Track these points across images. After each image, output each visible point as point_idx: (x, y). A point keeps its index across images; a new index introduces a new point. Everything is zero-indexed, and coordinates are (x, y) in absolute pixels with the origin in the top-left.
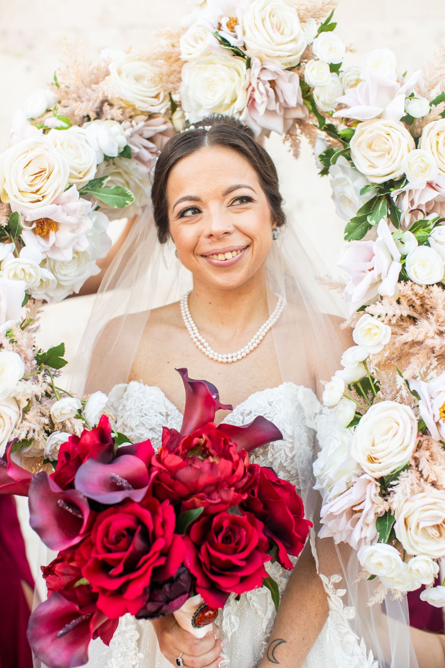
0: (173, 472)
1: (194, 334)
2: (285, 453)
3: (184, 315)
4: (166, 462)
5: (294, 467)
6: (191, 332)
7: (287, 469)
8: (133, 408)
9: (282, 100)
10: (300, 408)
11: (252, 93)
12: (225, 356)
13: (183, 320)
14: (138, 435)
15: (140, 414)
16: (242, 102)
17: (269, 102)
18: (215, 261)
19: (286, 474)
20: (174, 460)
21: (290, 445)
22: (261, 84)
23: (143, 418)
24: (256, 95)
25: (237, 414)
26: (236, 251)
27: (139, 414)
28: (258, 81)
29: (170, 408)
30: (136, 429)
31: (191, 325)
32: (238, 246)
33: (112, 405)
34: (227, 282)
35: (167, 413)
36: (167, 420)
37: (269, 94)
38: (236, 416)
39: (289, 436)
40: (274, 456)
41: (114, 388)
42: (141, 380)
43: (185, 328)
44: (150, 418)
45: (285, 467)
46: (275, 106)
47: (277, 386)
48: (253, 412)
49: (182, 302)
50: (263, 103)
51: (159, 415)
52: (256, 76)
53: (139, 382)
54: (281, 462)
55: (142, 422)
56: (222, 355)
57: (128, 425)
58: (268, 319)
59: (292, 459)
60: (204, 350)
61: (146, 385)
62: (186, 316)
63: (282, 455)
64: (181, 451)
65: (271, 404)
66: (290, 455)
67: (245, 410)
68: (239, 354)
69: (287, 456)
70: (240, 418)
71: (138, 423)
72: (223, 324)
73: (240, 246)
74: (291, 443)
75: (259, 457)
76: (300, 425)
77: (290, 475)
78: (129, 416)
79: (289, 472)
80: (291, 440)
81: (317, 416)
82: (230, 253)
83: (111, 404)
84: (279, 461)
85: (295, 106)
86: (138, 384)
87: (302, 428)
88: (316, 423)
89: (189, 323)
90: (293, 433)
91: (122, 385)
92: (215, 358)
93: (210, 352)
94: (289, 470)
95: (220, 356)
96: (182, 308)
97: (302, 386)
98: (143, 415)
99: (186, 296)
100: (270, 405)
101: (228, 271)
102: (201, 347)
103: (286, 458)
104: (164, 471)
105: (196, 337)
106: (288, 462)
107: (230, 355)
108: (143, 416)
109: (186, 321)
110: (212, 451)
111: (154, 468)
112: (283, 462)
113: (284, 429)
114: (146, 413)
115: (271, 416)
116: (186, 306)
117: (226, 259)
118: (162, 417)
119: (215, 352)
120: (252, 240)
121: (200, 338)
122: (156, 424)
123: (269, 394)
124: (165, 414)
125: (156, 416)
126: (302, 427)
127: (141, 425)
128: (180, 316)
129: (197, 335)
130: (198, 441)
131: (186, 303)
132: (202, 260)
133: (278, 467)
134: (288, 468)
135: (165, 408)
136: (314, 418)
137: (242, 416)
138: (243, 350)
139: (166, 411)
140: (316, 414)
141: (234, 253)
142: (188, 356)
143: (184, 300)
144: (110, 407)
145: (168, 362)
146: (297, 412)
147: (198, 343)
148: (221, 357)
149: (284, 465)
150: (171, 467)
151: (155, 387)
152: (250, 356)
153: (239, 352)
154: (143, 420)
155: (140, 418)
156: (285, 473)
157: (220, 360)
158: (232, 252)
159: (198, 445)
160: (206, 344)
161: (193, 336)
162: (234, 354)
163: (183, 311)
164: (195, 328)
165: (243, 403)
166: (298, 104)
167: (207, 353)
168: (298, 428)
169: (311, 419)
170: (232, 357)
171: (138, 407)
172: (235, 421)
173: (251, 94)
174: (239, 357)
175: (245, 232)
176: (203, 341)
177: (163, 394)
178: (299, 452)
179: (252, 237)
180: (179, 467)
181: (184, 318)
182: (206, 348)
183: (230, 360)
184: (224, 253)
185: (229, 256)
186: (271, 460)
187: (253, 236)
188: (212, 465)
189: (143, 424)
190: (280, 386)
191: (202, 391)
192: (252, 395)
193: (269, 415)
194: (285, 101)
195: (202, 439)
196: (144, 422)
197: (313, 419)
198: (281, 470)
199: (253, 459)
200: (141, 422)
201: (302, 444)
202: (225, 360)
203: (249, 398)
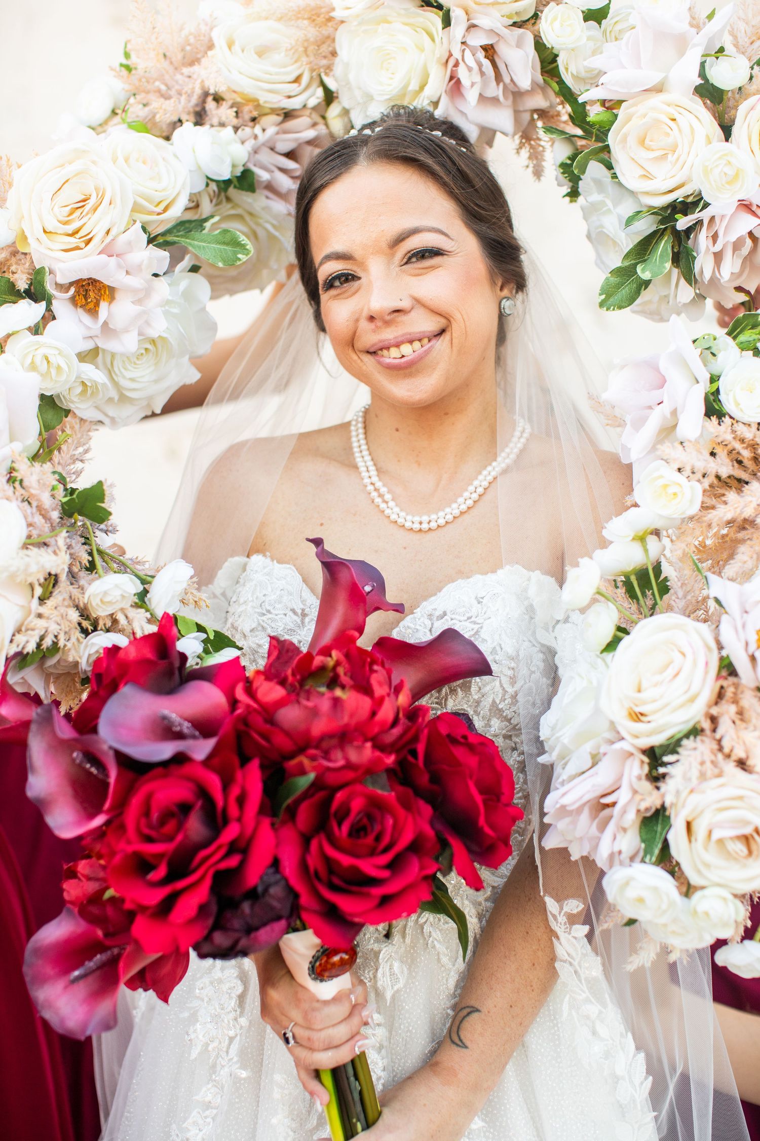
0: (268, 712)
1: (370, 477)
2: (501, 686)
3: (355, 444)
4: (260, 694)
5: (517, 711)
6: (365, 474)
7: (505, 714)
8: (251, 599)
9: (507, 80)
10: (530, 610)
11: (454, 69)
12: (417, 519)
13: (353, 454)
14: (254, 646)
15: (260, 610)
16: (437, 85)
17: (485, 84)
18: (388, 361)
19: (505, 723)
20: (271, 692)
21: (510, 673)
22: (468, 53)
23: (264, 618)
24: (462, 73)
25: (422, 616)
26: (420, 340)
27: (257, 610)
28: (464, 47)
29: (308, 603)
30: (251, 636)
31: (365, 462)
32: (420, 332)
33: (224, 594)
34: (409, 394)
35: (303, 610)
36: (303, 622)
37: (484, 69)
38: (419, 619)
39: (509, 657)
40: (482, 691)
41: (226, 564)
42: (268, 554)
43: (356, 467)
44: (276, 617)
45: (501, 710)
46: (495, 90)
47: (494, 571)
48: (448, 613)
49: (354, 423)
50: (473, 84)
51: (291, 614)
52: (459, 38)
53: (265, 556)
54: (494, 702)
55: (262, 623)
56: (414, 516)
57: (239, 629)
59: (514, 697)
60: (383, 506)
61: (275, 561)
62: (360, 446)
63: (496, 690)
64: (290, 678)
65: (481, 600)
66: (511, 690)
67: (435, 609)
68: (441, 517)
69: (505, 691)
70: (426, 623)
71: (254, 625)
72: (419, 465)
73: (424, 332)
74: (513, 669)
75: (455, 690)
76: (531, 639)
77: (511, 726)
78: (241, 612)
79: (509, 720)
80: (513, 665)
81: (559, 626)
82: (408, 345)
83: (222, 591)
84: (490, 700)
85: (529, 88)
86: (263, 559)
87: (534, 645)
88: (556, 638)
89: (363, 459)
90: (518, 652)
91: (239, 559)
92: (401, 521)
93: (394, 511)
94: (509, 717)
95: (409, 518)
96: (354, 433)
97: (538, 572)
98: (264, 612)
99: (361, 414)
100: (479, 602)
101: (410, 375)
102: (378, 500)
103: (504, 695)
104: (255, 710)
105: (372, 484)
106: (506, 702)
107: (425, 519)
108: (264, 615)
109: (357, 455)
110: (345, 679)
111: (240, 705)
112: (498, 702)
113: (500, 645)
114: (268, 608)
115: (479, 621)
116: (361, 431)
117: (403, 356)
118: (295, 618)
119: (401, 510)
120: (449, 321)
121: (379, 484)
122: (284, 629)
123: (479, 584)
124: (299, 612)
125: (285, 615)
126: (536, 645)
127: (260, 628)
128: (349, 450)
129: (375, 479)
130: (322, 662)
131: (360, 425)
132: (368, 359)
133: (490, 710)
134: (508, 713)
135: (302, 602)
136: (554, 627)
137: (431, 620)
138: (448, 510)
139: (302, 607)
140: (558, 621)
141: (417, 345)
142: (355, 515)
143: (357, 420)
144: (220, 597)
145: (322, 524)
146: (527, 617)
147: (374, 494)
148: (413, 520)
149: (500, 706)
150: (267, 703)
151: (288, 566)
152: (460, 520)
153: (441, 514)
154: (263, 621)
155: (259, 618)
156: (502, 721)
157: (408, 525)
158: (411, 342)
159: (323, 668)
160: (388, 497)
161: (367, 481)
162: (434, 517)
163: (354, 439)
164: (372, 468)
165: (433, 598)
166: (534, 83)
167: (387, 512)
168: (527, 643)
169: (547, 630)
170: (429, 522)
171: (257, 598)
172: (418, 627)
173: (452, 71)
174: (442, 522)
175: (432, 307)
176: (383, 490)
177: (299, 578)
178: (526, 686)
179: (447, 316)
180: (281, 703)
181: (356, 450)
182: (387, 502)
183: (425, 526)
184: (398, 345)
185: (406, 349)
186: (476, 697)
187: (448, 314)
188: (336, 701)
189: (263, 627)
190: (500, 572)
191: (344, 576)
192: (449, 585)
193: (476, 620)
194: (512, 80)
195: (329, 659)
196: (265, 625)
197: (551, 629)
198: (495, 716)
199: (446, 695)
200: (259, 624)
201: (534, 672)
202: (416, 526)
203: (445, 590)
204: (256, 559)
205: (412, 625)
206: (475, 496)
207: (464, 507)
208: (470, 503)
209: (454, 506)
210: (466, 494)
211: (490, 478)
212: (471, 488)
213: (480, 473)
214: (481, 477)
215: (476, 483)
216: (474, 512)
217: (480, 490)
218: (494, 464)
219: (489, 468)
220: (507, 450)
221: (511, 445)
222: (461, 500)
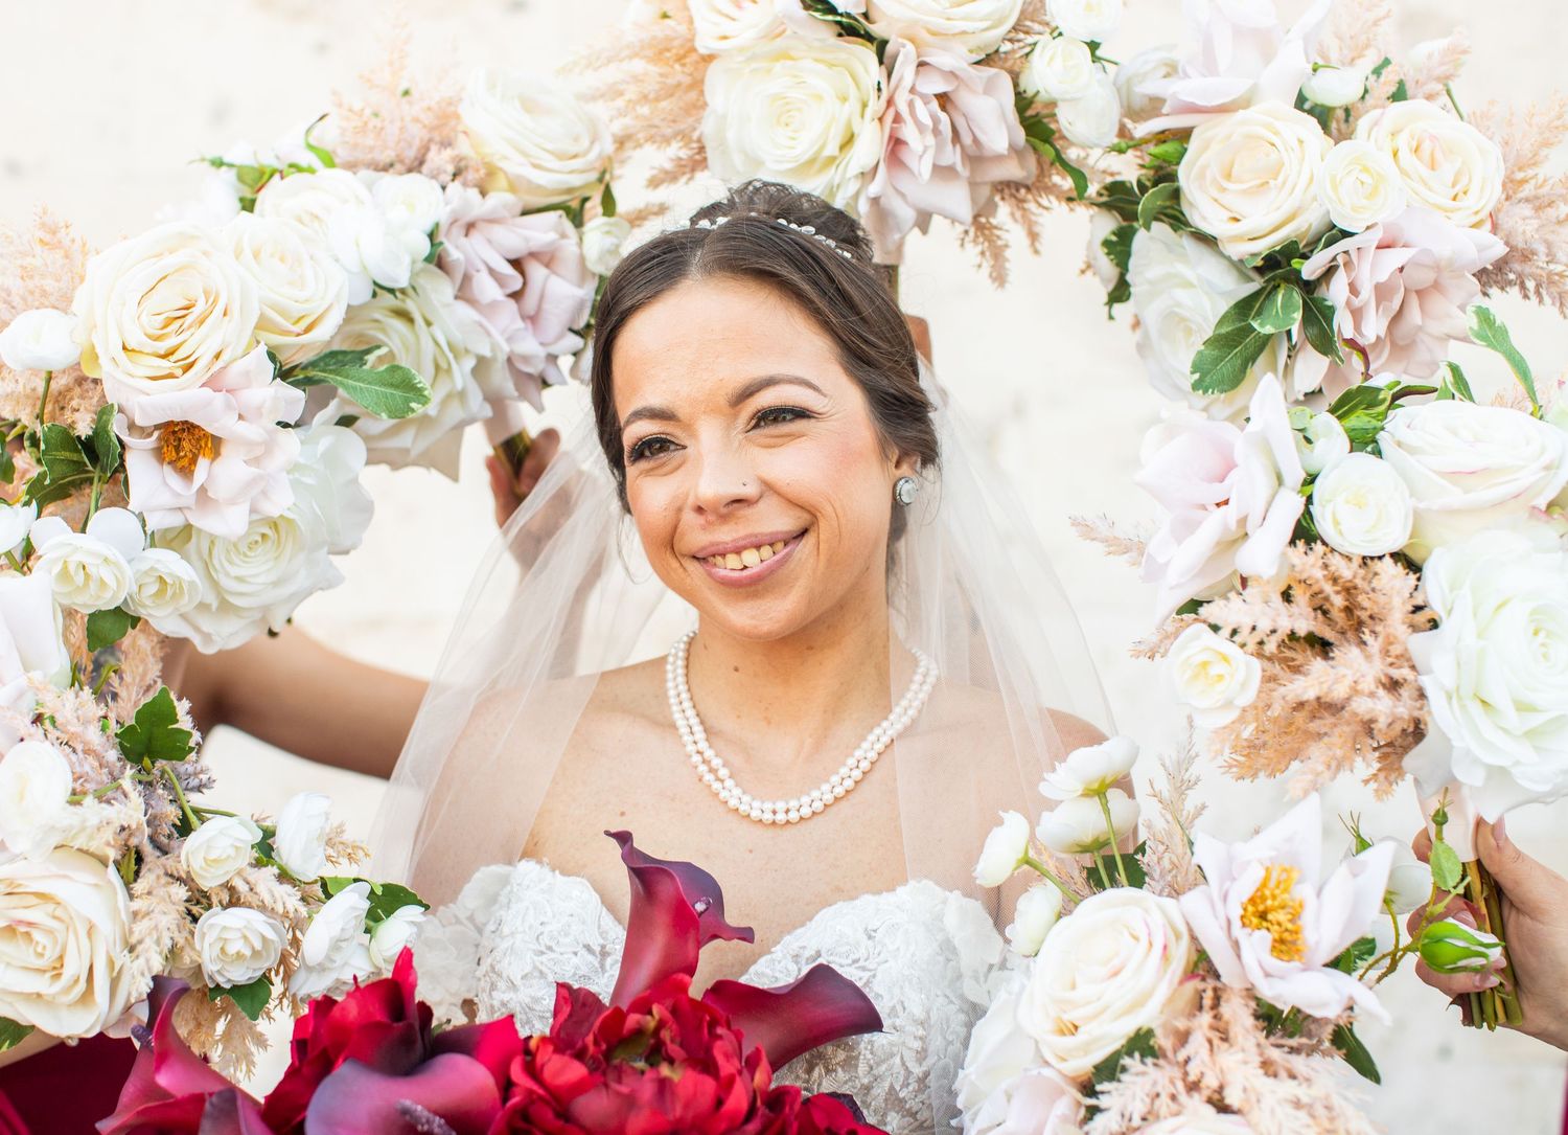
0: (560, 1101)
1: (695, 743)
2: (903, 1064)
3: (672, 693)
4: (547, 1075)
5: (927, 1102)
6: (687, 738)
7: (907, 1106)
8: (520, 929)
10: (948, 950)
12: (768, 806)
13: (669, 706)
14: (527, 1000)
15: (536, 947)
18: (722, 572)
19: (907, 1119)
20: (564, 1071)
21: (917, 1045)
23: (544, 958)
25: (784, 957)
26: (771, 545)
27: (531, 946)
29: (612, 935)
30: (524, 985)
31: (688, 719)
32: (771, 533)
33: (471, 919)
34: (754, 622)
35: (603, 947)
36: (602, 966)
38: (779, 962)
39: (915, 1021)
40: (875, 1072)
41: (477, 875)
42: (545, 860)
43: (673, 727)
44: (561, 957)
45: (902, 1101)
46: (951, 156)
47: (891, 889)
48: (823, 954)
49: (671, 659)
51: (584, 952)
53: (540, 862)
54: (892, 1087)
55: (540, 967)
56: (763, 802)
57: (504, 975)
58: (886, 718)
59: (923, 1080)
60: (716, 786)
61: (557, 872)
62: (679, 695)
63: (895, 1070)
65: (873, 934)
66: (917, 1071)
67: (804, 947)
68: (805, 804)
69: (909, 1073)
70: (790, 968)
71: (528, 969)
72: (769, 723)
73: (776, 533)
74: (921, 1038)
75: (835, 1071)
76: (948, 992)
77: (917, 1124)
78: (507, 949)
79: (914, 1115)
80: (921, 1032)
81: (995, 973)
82: (753, 551)
83: (468, 914)
84: (887, 1085)
85: (1003, 153)
86: (538, 867)
87: (952, 1002)
88: (989, 992)
89: (683, 715)
90: (928, 1013)
91: (498, 869)
92: (743, 808)
93: (732, 794)
94: (914, 1110)
95: (756, 804)
96: (670, 676)
97: (957, 893)
98: (543, 949)
99: (682, 646)
100: (870, 937)
101: (755, 595)
102: (709, 777)
103: (907, 1078)
104: (541, 1098)
105: (698, 752)
106: (911, 1088)
107: (781, 806)
108: (542, 953)
109: (675, 708)
110: (673, 1049)
112: (898, 1088)
113: (902, 1003)
114: (548, 944)
115: (871, 967)
116: (681, 671)
117: (745, 568)
118: (590, 958)
119: (744, 793)
120: (814, 516)
121: (709, 754)
122: (575, 974)
123: (868, 908)
124: (597, 949)
125: (576, 954)
126: (954, 999)
127: (536, 974)
128: (662, 696)
129: (703, 745)
130: (638, 1023)
131: (680, 663)
132: (693, 567)
133: (886, 1100)
134: (913, 1104)
135: (601, 934)
136: (986, 977)
137: (797, 963)
138: (815, 794)
139: (602, 942)
140: (991, 967)
141: (766, 551)
142: (673, 800)
143: (676, 655)
144: (466, 922)
145: (623, 814)
146: (941, 959)
147: (703, 768)
148: (758, 809)
149: (901, 1095)
150: (558, 1088)
151: (579, 879)
152: (834, 809)
153: (805, 800)
154: (542, 963)
155: (536, 958)
156: (903, 1116)
157: (755, 814)
158: (757, 547)
159: (639, 1033)
160: (723, 772)
161: (691, 748)
162: (793, 804)
163: (670, 684)
164: (698, 729)
165: (800, 931)
167: (724, 794)
168: (941, 1000)
169: (977, 979)
170: (787, 811)
171: (530, 927)
172: (777, 974)
174: (806, 811)
175: (790, 496)
176: (716, 762)
177: (596, 898)
178: (942, 1063)
179: (812, 510)
180: (580, 1088)
181: (673, 701)
182: (722, 781)
183: (781, 817)
184: (738, 551)
185: (750, 557)
186: (866, 1081)
187: (812, 506)
188: (663, 1085)
189: (541, 972)
190: (900, 890)
191: (664, 889)
192: (825, 910)
193: (867, 964)
194: (975, 141)
196: (544, 969)
197: (982, 979)
198: (893, 1109)
199: (820, 1076)
200: (535, 967)
201: (951, 1043)
202: (768, 817)
203: (817, 918)
204: (527, 867)
205: (768, 971)
206: (857, 774)
207: (839, 791)
208: (849, 784)
209: (826, 787)
210: (844, 771)
211: (879, 747)
212: (851, 762)
213: (863, 738)
214: (865, 745)
215: (859, 753)
216: (855, 798)
217: (865, 765)
218: (885, 724)
219: (878, 731)
220: (904, 703)
221: (909, 695)
222: (835, 779)
